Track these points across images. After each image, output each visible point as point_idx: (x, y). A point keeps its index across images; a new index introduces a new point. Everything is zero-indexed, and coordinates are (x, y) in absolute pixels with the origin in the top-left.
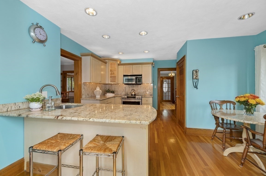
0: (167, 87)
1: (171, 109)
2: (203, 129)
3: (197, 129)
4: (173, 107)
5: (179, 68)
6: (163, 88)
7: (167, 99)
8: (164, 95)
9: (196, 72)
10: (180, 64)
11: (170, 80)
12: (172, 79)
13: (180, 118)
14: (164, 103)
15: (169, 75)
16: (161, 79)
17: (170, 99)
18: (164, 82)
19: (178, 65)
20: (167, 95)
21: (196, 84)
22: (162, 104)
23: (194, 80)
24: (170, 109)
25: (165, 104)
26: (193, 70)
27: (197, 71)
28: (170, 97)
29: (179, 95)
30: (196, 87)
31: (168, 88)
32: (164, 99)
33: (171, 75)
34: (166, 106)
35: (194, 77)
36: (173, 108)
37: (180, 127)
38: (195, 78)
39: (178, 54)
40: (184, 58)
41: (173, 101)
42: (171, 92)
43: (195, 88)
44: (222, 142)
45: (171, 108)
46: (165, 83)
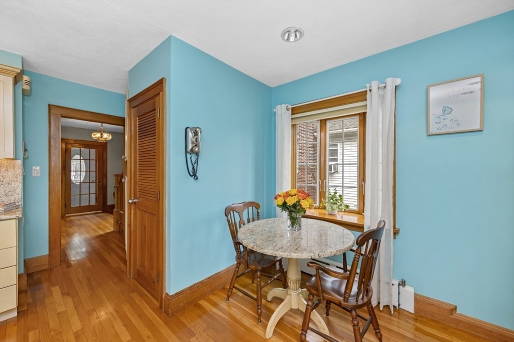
0: (84, 168)
1: (102, 233)
2: (206, 279)
3: (195, 284)
4: (108, 225)
5: (139, 117)
6: (70, 171)
7: (85, 203)
8: (75, 192)
9: (196, 134)
10: (141, 104)
11: (93, 151)
12: (101, 147)
13: (142, 265)
14: (74, 217)
15: (93, 136)
16: (64, 146)
17: (93, 203)
18: (72, 155)
19: (134, 107)
20: (85, 190)
21: (193, 168)
22: (68, 219)
23: (189, 156)
24: (97, 234)
25: (79, 220)
26: (187, 128)
27: (198, 129)
28: (93, 197)
29: (138, 195)
30: (194, 175)
31: (88, 171)
32: (75, 204)
33: (102, 137)
34: (80, 226)
35: (190, 146)
36: (107, 227)
37: (142, 296)
38: (192, 150)
39: (134, 73)
40: (162, 86)
41: (103, 207)
42: (99, 182)
43: (192, 176)
44: (256, 302)
45: (100, 228)
46: (77, 157)
